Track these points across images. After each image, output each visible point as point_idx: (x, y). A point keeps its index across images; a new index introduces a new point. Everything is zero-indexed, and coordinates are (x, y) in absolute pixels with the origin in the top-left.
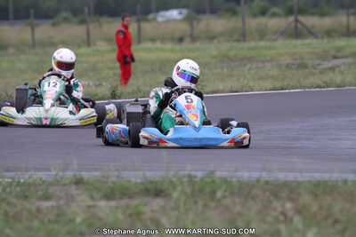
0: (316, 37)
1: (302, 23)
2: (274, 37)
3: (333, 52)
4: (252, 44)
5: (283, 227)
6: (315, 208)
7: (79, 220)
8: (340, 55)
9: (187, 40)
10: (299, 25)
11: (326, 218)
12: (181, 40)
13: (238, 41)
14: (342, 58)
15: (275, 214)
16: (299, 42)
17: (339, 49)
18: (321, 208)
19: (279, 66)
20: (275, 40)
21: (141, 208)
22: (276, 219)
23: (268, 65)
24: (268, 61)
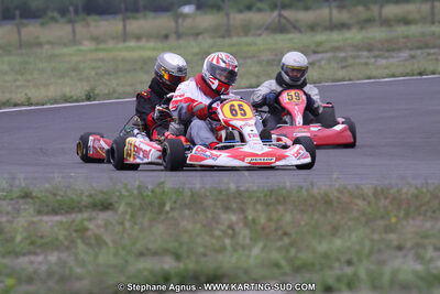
0: (300, 31)
1: (285, 18)
2: (259, 32)
3: (313, 47)
4: (235, 40)
5: (228, 242)
6: (263, 220)
7: (19, 238)
8: (320, 49)
9: (173, 36)
10: (283, 21)
11: (276, 230)
12: (166, 37)
13: (223, 37)
14: (322, 52)
15: (223, 227)
16: (279, 37)
17: (319, 44)
18: (270, 220)
19: (260, 63)
20: (260, 35)
21: (87, 224)
22: (224, 232)
23: (249, 61)
24: (250, 58)
